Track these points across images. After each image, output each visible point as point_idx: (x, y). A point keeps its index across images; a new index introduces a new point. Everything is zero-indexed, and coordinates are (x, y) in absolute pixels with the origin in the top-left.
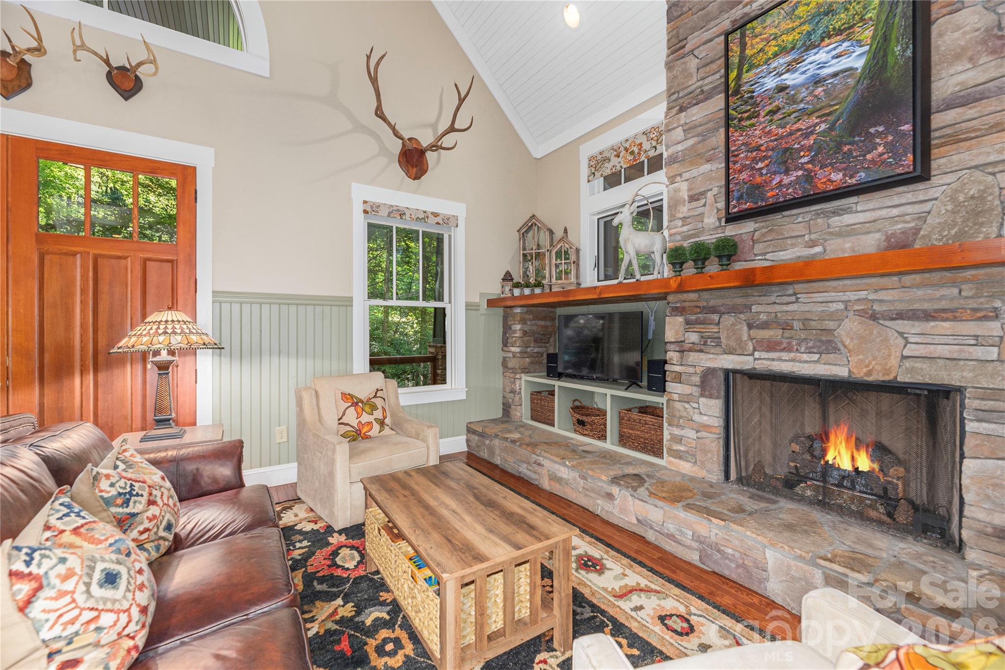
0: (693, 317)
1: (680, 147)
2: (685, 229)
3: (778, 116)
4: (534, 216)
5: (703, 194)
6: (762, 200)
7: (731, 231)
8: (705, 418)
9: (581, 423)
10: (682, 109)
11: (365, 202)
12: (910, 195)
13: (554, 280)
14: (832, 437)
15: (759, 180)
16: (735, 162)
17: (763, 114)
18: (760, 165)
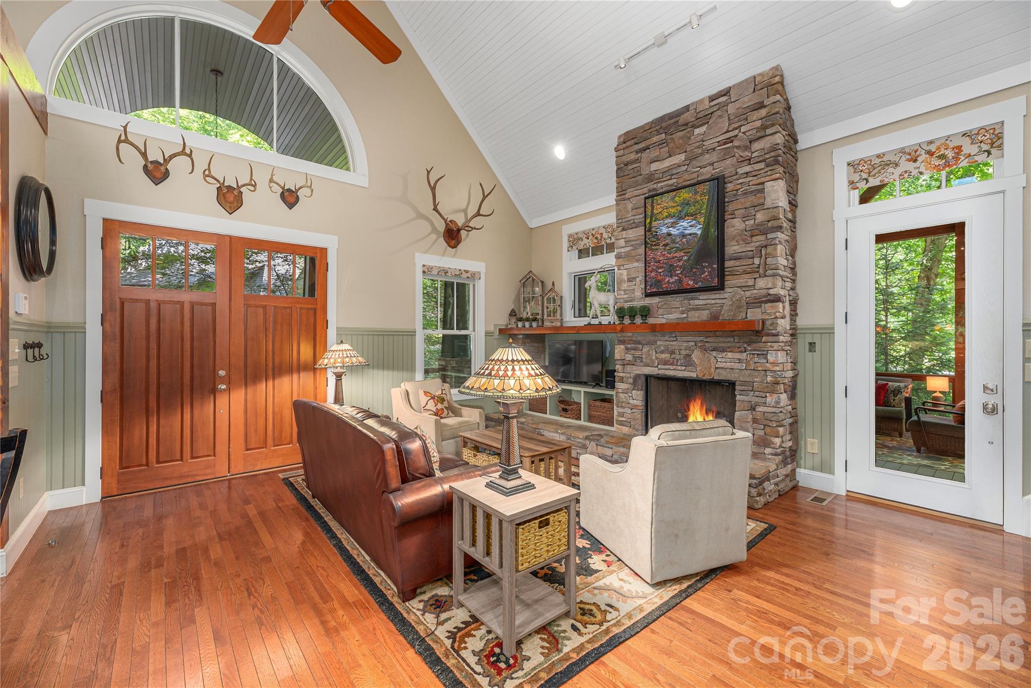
0: (629, 346)
1: (622, 250)
2: (626, 296)
3: (667, 248)
4: (531, 271)
5: (635, 278)
6: (661, 288)
7: (648, 301)
8: (635, 401)
9: (565, 410)
10: (624, 230)
11: (424, 266)
12: (718, 295)
13: (545, 317)
14: (691, 408)
15: (659, 278)
16: (649, 267)
17: (661, 245)
18: (660, 271)
